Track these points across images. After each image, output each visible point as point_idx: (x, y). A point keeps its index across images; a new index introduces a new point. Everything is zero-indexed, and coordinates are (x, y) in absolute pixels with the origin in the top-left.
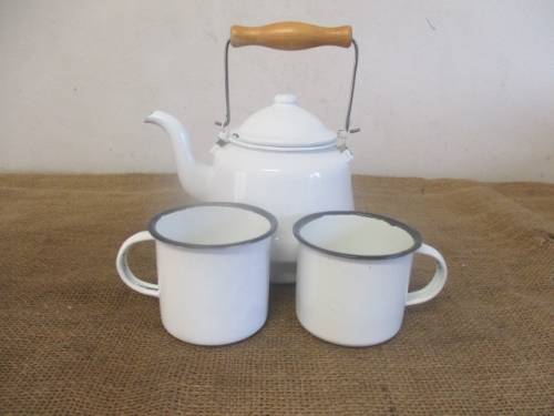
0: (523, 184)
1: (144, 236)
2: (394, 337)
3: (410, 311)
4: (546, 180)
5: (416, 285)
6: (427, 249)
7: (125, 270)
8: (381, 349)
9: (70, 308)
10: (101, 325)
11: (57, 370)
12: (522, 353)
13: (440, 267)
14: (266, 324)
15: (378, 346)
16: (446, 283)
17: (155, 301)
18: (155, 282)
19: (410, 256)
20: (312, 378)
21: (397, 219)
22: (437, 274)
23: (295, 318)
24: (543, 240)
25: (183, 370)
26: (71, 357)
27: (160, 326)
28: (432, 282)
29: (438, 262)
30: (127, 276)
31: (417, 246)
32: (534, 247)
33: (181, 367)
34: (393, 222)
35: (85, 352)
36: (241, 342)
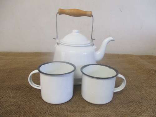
0: (147, 56)
1: (36, 71)
2: (110, 102)
3: (115, 94)
4: (154, 55)
5: (117, 86)
6: (120, 76)
7: (31, 81)
8: (106, 105)
9: (14, 92)
10: (24, 97)
11: (9, 112)
12: (148, 106)
13: (124, 81)
14: (72, 98)
15: (106, 104)
16: (126, 85)
17: (40, 90)
18: (40, 85)
19: (115, 78)
20: (86, 114)
21: (111, 66)
22: (123, 82)
23: (81, 96)
24: (154, 72)
25: (47, 112)
26: (14, 107)
27: (41, 98)
28: (122, 85)
29: (123, 79)
30: (31, 83)
31: (117, 74)
32: (151, 74)
33: (47, 111)
34: (110, 68)
35: (18, 106)
36: (65, 103)
